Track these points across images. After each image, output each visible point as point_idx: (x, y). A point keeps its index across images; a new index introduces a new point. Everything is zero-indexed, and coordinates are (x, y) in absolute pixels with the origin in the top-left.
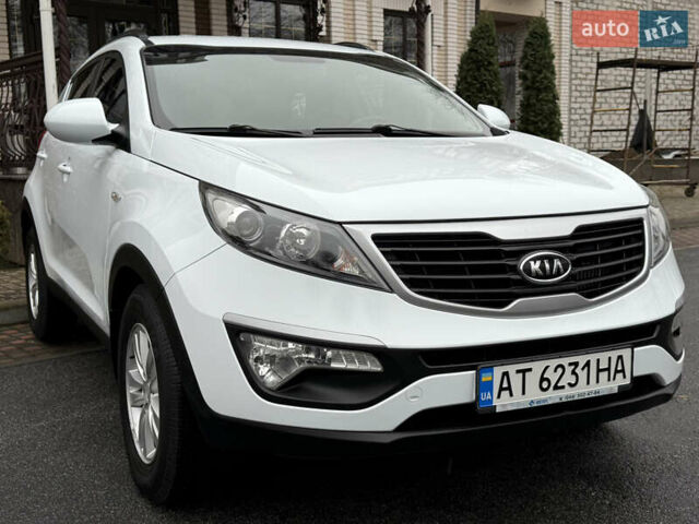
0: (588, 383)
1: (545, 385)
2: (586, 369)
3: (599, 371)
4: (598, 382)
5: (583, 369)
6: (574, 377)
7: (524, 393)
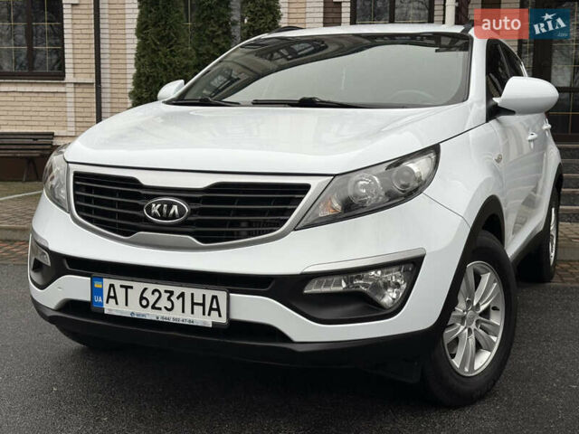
0: (183, 311)
1: (144, 303)
2: (181, 299)
3: (193, 304)
4: (192, 313)
5: (178, 298)
6: (170, 303)
7: (127, 305)
